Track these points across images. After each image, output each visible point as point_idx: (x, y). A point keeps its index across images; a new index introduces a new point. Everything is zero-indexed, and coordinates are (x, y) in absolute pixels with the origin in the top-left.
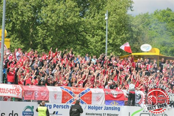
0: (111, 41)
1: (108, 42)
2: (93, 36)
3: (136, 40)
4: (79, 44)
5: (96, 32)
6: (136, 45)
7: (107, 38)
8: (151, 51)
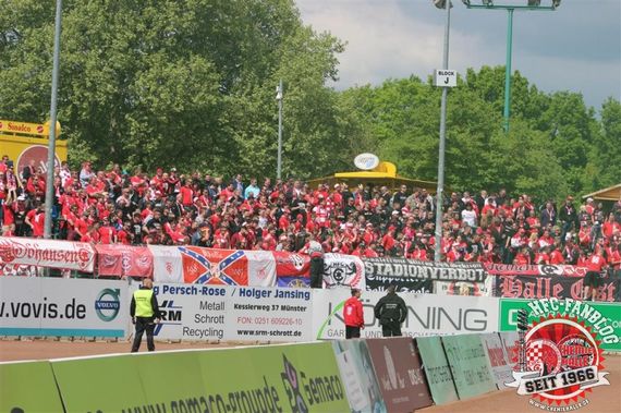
0: (289, 147)
1: (283, 148)
2: (250, 137)
3: (344, 144)
4: (217, 153)
5: (257, 126)
6: (345, 156)
7: (279, 140)
8: (377, 169)
